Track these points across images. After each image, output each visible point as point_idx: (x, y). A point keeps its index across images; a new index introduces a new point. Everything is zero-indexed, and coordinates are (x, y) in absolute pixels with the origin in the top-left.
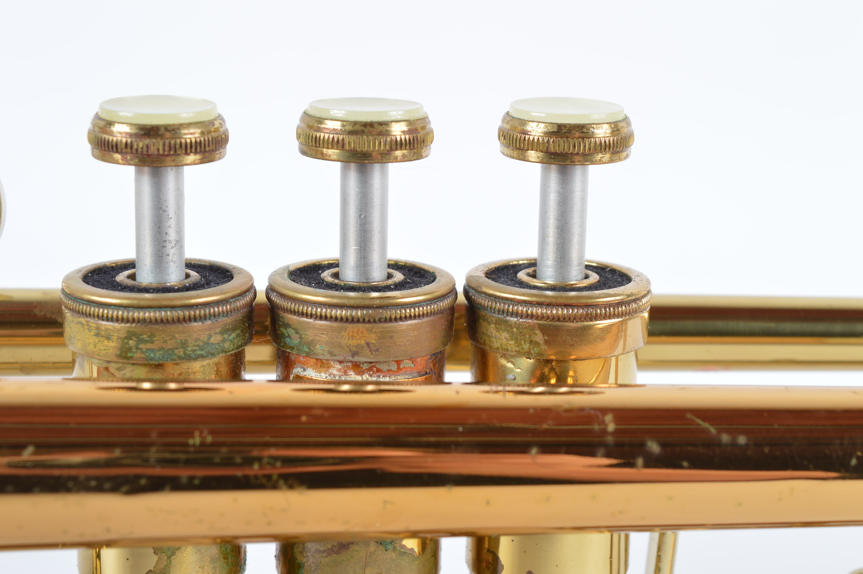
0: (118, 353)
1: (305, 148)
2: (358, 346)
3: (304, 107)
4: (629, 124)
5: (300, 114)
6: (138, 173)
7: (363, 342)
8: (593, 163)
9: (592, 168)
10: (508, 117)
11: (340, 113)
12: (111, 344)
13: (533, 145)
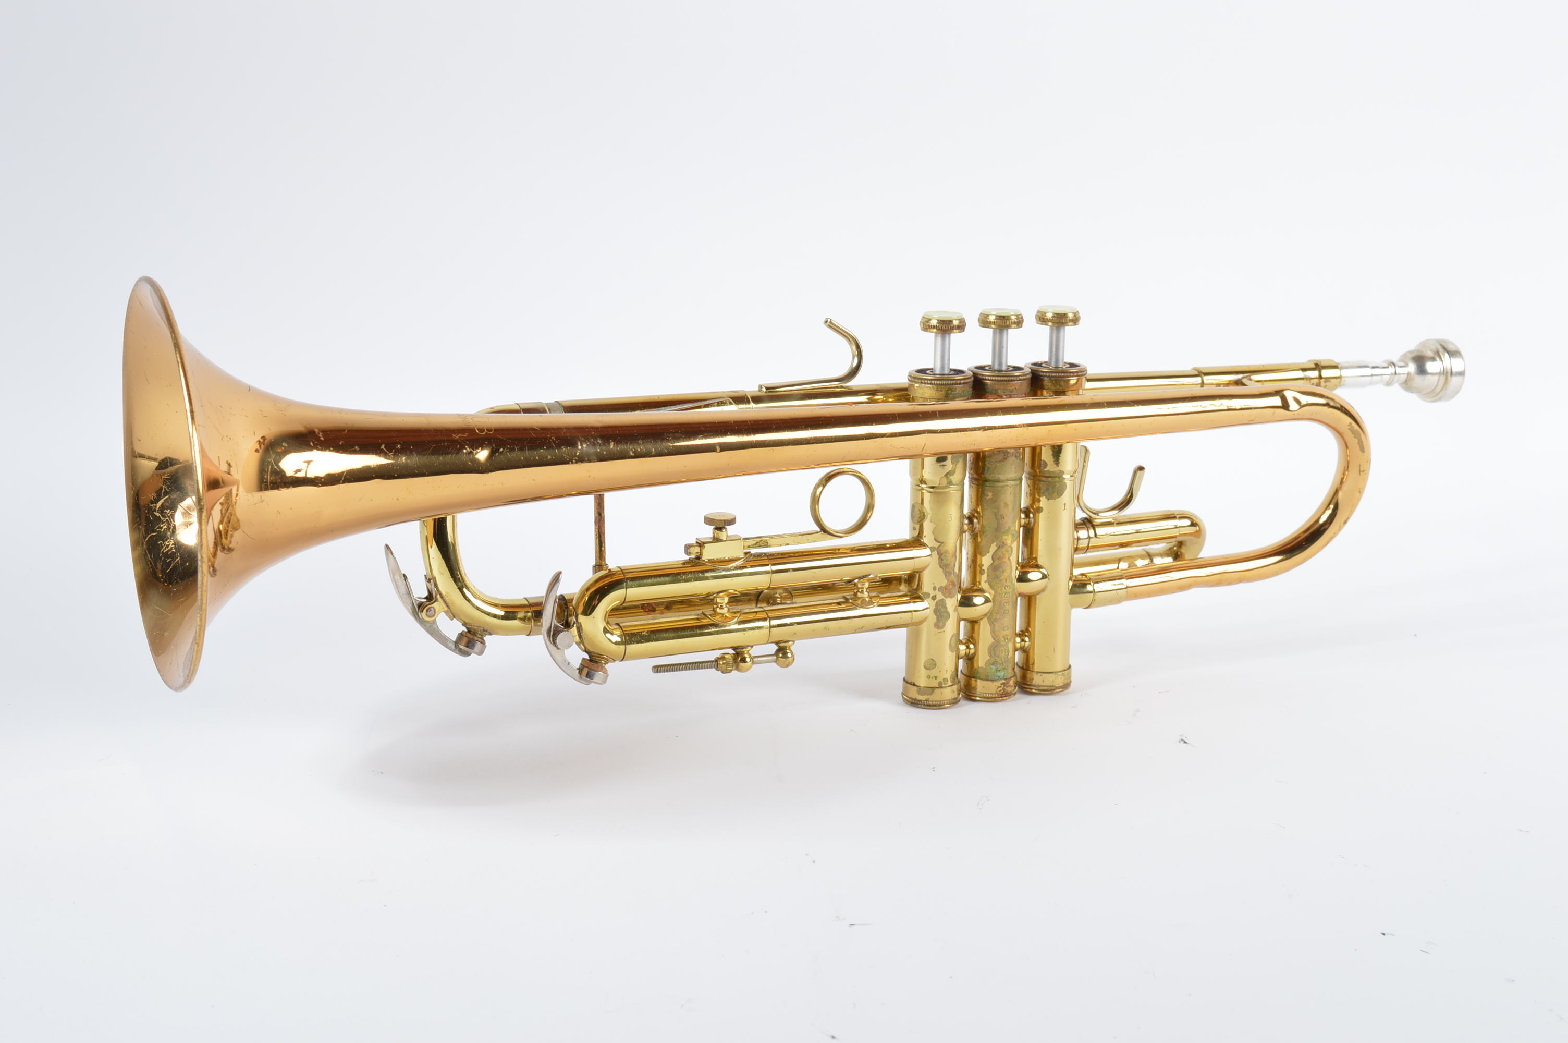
0: (944, 395)
1: (982, 325)
2: (1013, 389)
3: (981, 311)
4: (1079, 313)
5: (979, 314)
6: (936, 337)
7: (1014, 388)
8: (1067, 326)
9: (1066, 327)
10: (1038, 312)
11: (995, 313)
12: (942, 393)
13: (1049, 320)
